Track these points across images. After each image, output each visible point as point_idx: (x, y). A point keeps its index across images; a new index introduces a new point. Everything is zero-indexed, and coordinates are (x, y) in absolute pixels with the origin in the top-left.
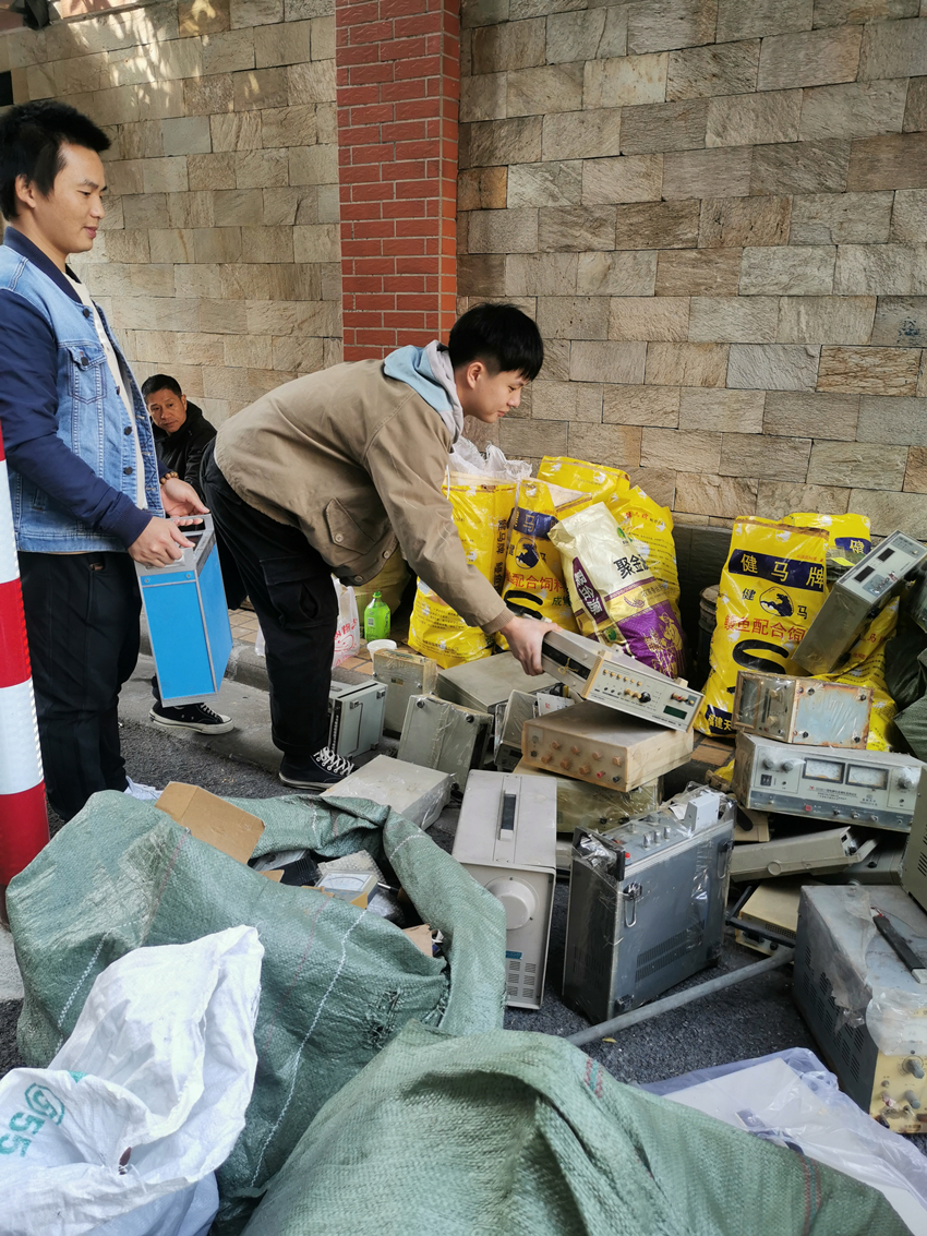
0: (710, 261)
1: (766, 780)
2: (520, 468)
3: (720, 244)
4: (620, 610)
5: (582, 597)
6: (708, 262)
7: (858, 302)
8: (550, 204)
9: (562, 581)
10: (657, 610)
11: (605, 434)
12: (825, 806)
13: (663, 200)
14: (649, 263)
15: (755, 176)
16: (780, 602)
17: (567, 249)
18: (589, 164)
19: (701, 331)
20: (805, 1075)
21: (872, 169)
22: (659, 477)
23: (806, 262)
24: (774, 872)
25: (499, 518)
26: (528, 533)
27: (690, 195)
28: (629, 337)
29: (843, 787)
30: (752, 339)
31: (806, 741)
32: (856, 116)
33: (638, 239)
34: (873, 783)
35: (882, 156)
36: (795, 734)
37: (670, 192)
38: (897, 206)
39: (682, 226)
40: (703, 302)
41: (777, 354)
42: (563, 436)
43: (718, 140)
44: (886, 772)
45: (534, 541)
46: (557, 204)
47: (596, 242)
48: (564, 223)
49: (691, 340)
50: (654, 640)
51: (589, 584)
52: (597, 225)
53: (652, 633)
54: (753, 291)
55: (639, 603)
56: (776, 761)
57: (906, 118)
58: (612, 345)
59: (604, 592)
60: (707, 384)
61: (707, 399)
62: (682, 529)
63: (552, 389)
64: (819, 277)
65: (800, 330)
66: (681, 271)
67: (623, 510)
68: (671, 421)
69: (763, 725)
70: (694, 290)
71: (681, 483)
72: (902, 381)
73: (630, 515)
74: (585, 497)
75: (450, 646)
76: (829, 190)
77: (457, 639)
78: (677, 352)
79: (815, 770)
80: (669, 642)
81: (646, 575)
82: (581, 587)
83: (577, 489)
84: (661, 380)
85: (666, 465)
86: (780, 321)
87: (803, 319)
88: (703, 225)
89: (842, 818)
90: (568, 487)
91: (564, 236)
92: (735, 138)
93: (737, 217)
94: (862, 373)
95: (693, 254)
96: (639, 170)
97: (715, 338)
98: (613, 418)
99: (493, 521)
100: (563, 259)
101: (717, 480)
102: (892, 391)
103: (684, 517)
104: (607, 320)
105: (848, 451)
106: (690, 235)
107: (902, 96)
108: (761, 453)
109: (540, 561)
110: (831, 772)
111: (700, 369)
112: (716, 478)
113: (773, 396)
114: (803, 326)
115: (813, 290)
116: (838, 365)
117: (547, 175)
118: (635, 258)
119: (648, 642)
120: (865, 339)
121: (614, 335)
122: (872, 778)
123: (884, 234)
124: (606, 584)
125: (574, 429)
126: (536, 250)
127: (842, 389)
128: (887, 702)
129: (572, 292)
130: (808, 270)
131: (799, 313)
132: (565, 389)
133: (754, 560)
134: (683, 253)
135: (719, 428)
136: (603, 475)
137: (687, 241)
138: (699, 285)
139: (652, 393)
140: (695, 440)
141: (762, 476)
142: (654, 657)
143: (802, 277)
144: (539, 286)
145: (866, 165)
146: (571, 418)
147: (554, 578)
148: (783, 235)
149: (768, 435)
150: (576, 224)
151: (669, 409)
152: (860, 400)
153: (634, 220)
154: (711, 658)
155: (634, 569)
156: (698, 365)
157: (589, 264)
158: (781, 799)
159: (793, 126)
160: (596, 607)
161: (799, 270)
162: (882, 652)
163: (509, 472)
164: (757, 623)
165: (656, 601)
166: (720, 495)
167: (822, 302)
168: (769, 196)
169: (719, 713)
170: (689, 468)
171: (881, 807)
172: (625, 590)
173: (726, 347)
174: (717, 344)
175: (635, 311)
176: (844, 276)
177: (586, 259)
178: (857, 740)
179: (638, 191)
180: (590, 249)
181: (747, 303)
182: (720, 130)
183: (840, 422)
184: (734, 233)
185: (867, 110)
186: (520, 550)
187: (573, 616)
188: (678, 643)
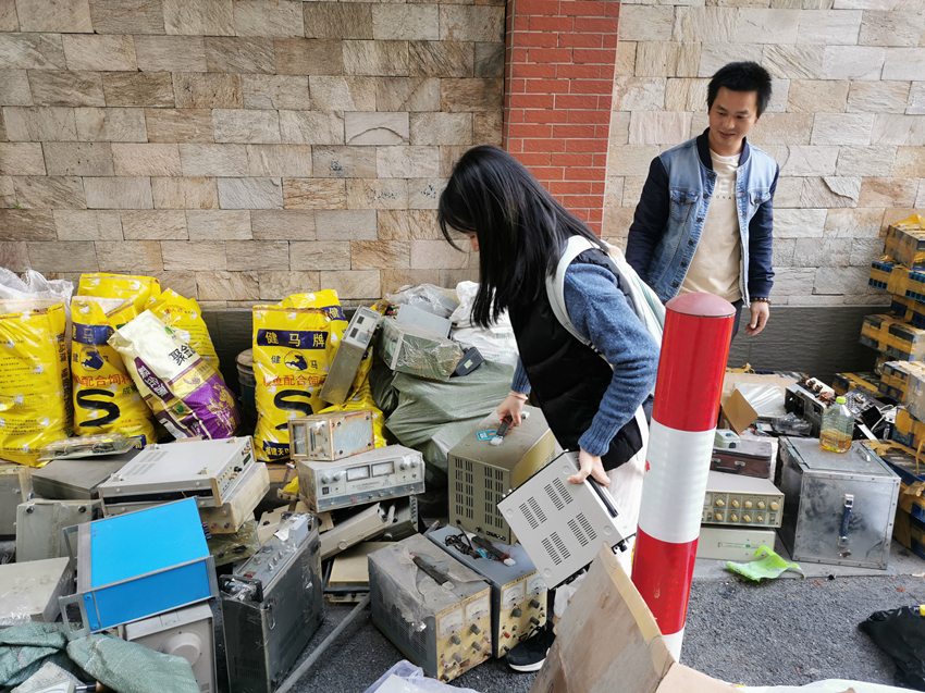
0: (188, 118)
1: (326, 490)
2: (61, 286)
3: (193, 106)
4: (182, 390)
5: (149, 386)
6: (186, 118)
7: (299, 148)
8: (37, 66)
9: (127, 375)
10: (210, 383)
11: (129, 248)
12: (363, 495)
13: (140, 71)
14: (138, 118)
15: (209, 58)
16: (297, 361)
17: (62, 104)
18: (68, 37)
19: (191, 168)
20: (409, 678)
21: (290, 60)
22: (182, 276)
23: (258, 121)
24: (343, 548)
25: (56, 332)
26: (89, 343)
27: (160, 68)
28: (134, 174)
29: (371, 480)
30: (232, 174)
31: (342, 456)
32: (273, 23)
33: (125, 99)
34: (387, 471)
35: (295, 52)
36: (335, 453)
37: (144, 65)
38: (311, 86)
39: (159, 91)
40: (189, 148)
41: (252, 184)
42: (91, 253)
43: (175, 29)
44: (393, 463)
45: (96, 348)
46: (44, 67)
47: (87, 100)
48: (53, 83)
49: (185, 175)
50: (214, 406)
51: (153, 375)
52: (87, 86)
53: (211, 401)
54: (225, 140)
55: (196, 381)
56: (328, 475)
57: (305, 29)
58: (118, 179)
59: (167, 379)
60: (204, 206)
61: (207, 217)
62: (208, 313)
63: (73, 216)
64: (270, 132)
65: (265, 168)
66: (165, 124)
67: (162, 308)
68: (182, 235)
69: (313, 453)
70: (180, 139)
71: (200, 279)
72: (337, 200)
73: (168, 311)
74: (127, 303)
75: (34, 447)
76: (265, 72)
77: (40, 440)
78: (176, 184)
79: (353, 474)
80: (225, 403)
81: (196, 357)
82: (146, 378)
83: (118, 297)
84: (167, 205)
85: (184, 267)
86: (249, 161)
87: (265, 160)
88: (177, 91)
89: (374, 499)
90: (109, 296)
91: (56, 93)
92: (187, 29)
93: (202, 86)
94: (311, 196)
95: (173, 112)
96: (114, 46)
97: (204, 173)
98: (134, 236)
99: (51, 337)
100: (60, 113)
101: (228, 275)
102: (333, 207)
103: (208, 304)
104: (112, 160)
105: (313, 247)
106: (167, 98)
107: (300, 13)
108: (255, 253)
109: (105, 363)
110: (362, 473)
111: (197, 196)
112: (226, 273)
113: (255, 214)
114: (266, 164)
115: (268, 141)
116: (295, 191)
117: (29, 43)
118: (125, 113)
119: (210, 408)
120: (309, 174)
121: (120, 172)
122: (386, 469)
123: (307, 104)
124: (167, 373)
125: (101, 246)
126: (31, 104)
127: (301, 206)
128: (378, 414)
129: (75, 138)
130: (262, 126)
131: (261, 156)
132: (85, 215)
133: (275, 336)
134: (164, 111)
135: (221, 237)
136: (137, 282)
137: (167, 102)
138: (183, 135)
139: (162, 215)
140: (204, 248)
141: (260, 268)
142: (216, 417)
143: (258, 131)
144: (41, 133)
145: (286, 58)
146: (96, 238)
147: (120, 373)
148: (238, 101)
149: (257, 240)
150: (67, 85)
151: (179, 227)
152: (314, 213)
153: (119, 84)
154: (258, 407)
155: (186, 356)
156: (195, 194)
157: (86, 119)
158: (337, 499)
159: (230, 25)
160: (163, 391)
161: (255, 126)
162: (367, 382)
163: (53, 292)
164: (287, 378)
165: (208, 376)
166: (232, 285)
167: (275, 148)
168: (223, 74)
169: (273, 445)
170: (204, 268)
171: (395, 484)
172: (183, 373)
173: (214, 180)
174: (207, 178)
175: (134, 154)
176: (287, 131)
177: (81, 113)
178: (369, 445)
179: (118, 63)
180: (82, 105)
181: (222, 148)
182: (176, 22)
183: (304, 228)
184: (202, 98)
185: (280, 20)
186: (84, 357)
187: (143, 400)
188: (231, 403)
